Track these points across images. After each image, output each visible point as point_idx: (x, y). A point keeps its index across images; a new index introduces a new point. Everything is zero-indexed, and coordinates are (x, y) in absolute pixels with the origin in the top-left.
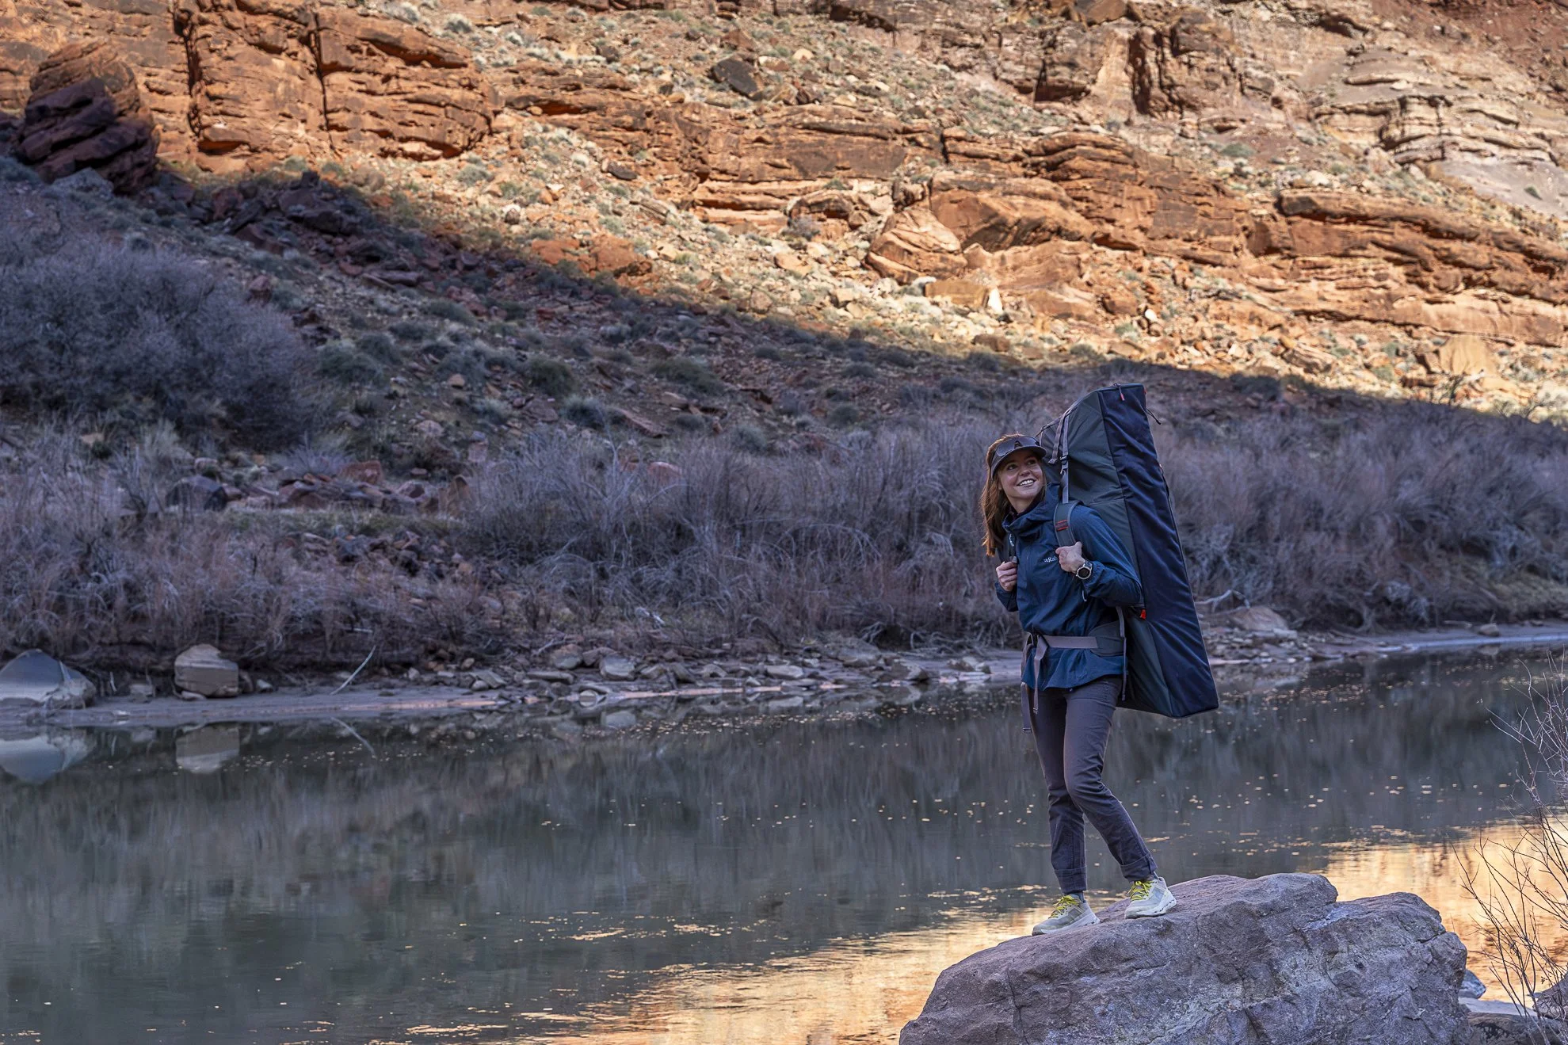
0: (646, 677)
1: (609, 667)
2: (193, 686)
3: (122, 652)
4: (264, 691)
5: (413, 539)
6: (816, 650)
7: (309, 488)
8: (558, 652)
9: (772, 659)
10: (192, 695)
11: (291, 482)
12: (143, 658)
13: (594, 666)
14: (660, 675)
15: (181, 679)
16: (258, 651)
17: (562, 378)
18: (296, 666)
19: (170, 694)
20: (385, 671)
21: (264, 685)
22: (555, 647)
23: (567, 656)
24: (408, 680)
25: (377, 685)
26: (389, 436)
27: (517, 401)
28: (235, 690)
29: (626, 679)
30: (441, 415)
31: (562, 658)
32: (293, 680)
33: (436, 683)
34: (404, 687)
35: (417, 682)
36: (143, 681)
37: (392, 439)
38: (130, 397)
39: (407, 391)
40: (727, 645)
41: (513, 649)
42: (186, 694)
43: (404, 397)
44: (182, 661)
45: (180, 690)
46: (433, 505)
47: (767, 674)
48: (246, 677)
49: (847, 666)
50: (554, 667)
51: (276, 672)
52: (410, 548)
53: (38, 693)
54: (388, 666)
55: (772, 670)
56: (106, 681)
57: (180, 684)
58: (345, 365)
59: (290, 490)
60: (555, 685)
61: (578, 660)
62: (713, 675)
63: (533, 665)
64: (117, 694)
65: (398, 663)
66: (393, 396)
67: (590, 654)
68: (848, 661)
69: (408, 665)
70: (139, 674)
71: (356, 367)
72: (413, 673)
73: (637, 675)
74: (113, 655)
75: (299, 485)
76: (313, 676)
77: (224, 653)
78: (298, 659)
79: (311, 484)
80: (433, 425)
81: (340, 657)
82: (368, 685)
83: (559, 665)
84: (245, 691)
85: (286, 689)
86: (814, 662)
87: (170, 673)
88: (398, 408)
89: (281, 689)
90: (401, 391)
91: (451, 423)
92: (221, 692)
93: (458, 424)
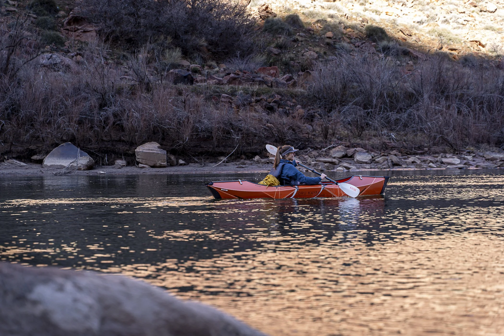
0: (377, 162)
1: (358, 157)
2: (144, 161)
3: (112, 145)
4: (181, 165)
5: (278, 97)
6: (473, 152)
7: (237, 76)
8: (334, 149)
9: (448, 156)
10: (143, 165)
11: (229, 74)
12: (121, 147)
13: (352, 157)
14: (384, 161)
15: (138, 158)
16: (179, 145)
17: (380, 34)
18: (199, 153)
19: (134, 165)
20: (243, 156)
21: (181, 162)
22: (334, 147)
23: (338, 151)
24: (254, 161)
25: (238, 163)
26: (290, 58)
27: (357, 44)
28: (165, 163)
29: (366, 163)
30: (317, 49)
31: (335, 152)
32: (196, 160)
33: (268, 163)
34: (251, 164)
35: (258, 162)
36: (121, 158)
37: (292, 59)
38: (162, 37)
39: (304, 39)
40: (426, 149)
41: (311, 148)
42: (140, 165)
43: (302, 41)
44: (139, 149)
45: (138, 163)
46: (294, 85)
47: (442, 163)
48: (173, 157)
49: (486, 160)
50: (331, 157)
51: (188, 156)
52: (275, 102)
53: (66, 163)
54: (245, 154)
55: (444, 160)
56: (103, 159)
57: (138, 160)
58: (275, 27)
59: (228, 77)
60: (326, 164)
61: (343, 153)
62: (413, 162)
63: (320, 155)
64: (107, 165)
65: (250, 153)
66: (296, 41)
67: (351, 151)
68: (487, 157)
69: (255, 154)
70: (119, 156)
71: (280, 28)
72: (257, 158)
73: (373, 161)
74: (109, 146)
75: (232, 75)
76: (208, 158)
77: (162, 146)
78: (200, 150)
79: (238, 75)
80: (312, 53)
81: (222, 149)
82: (233, 163)
83: (334, 156)
84: (171, 164)
85: (192, 164)
86: (470, 158)
87: (134, 155)
88: (298, 46)
89: (190, 164)
90: (300, 39)
91: (322, 53)
92: (158, 165)
93: (325, 53)
